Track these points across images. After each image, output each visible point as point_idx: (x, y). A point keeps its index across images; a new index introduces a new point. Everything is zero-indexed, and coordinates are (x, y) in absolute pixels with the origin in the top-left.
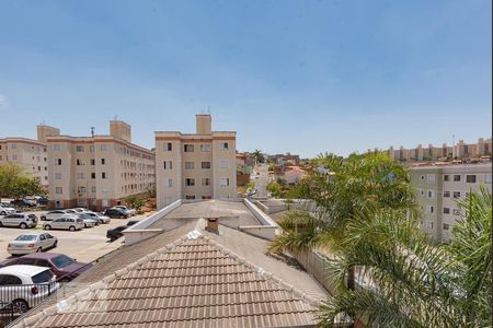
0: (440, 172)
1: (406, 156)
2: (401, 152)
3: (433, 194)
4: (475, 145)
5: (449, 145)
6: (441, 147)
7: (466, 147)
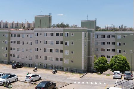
0: (9, 33)
1: (8, 26)
2: (6, 24)
3: (7, 42)
4: (32, 24)
5: (24, 23)
6: (21, 23)
7: (29, 24)
